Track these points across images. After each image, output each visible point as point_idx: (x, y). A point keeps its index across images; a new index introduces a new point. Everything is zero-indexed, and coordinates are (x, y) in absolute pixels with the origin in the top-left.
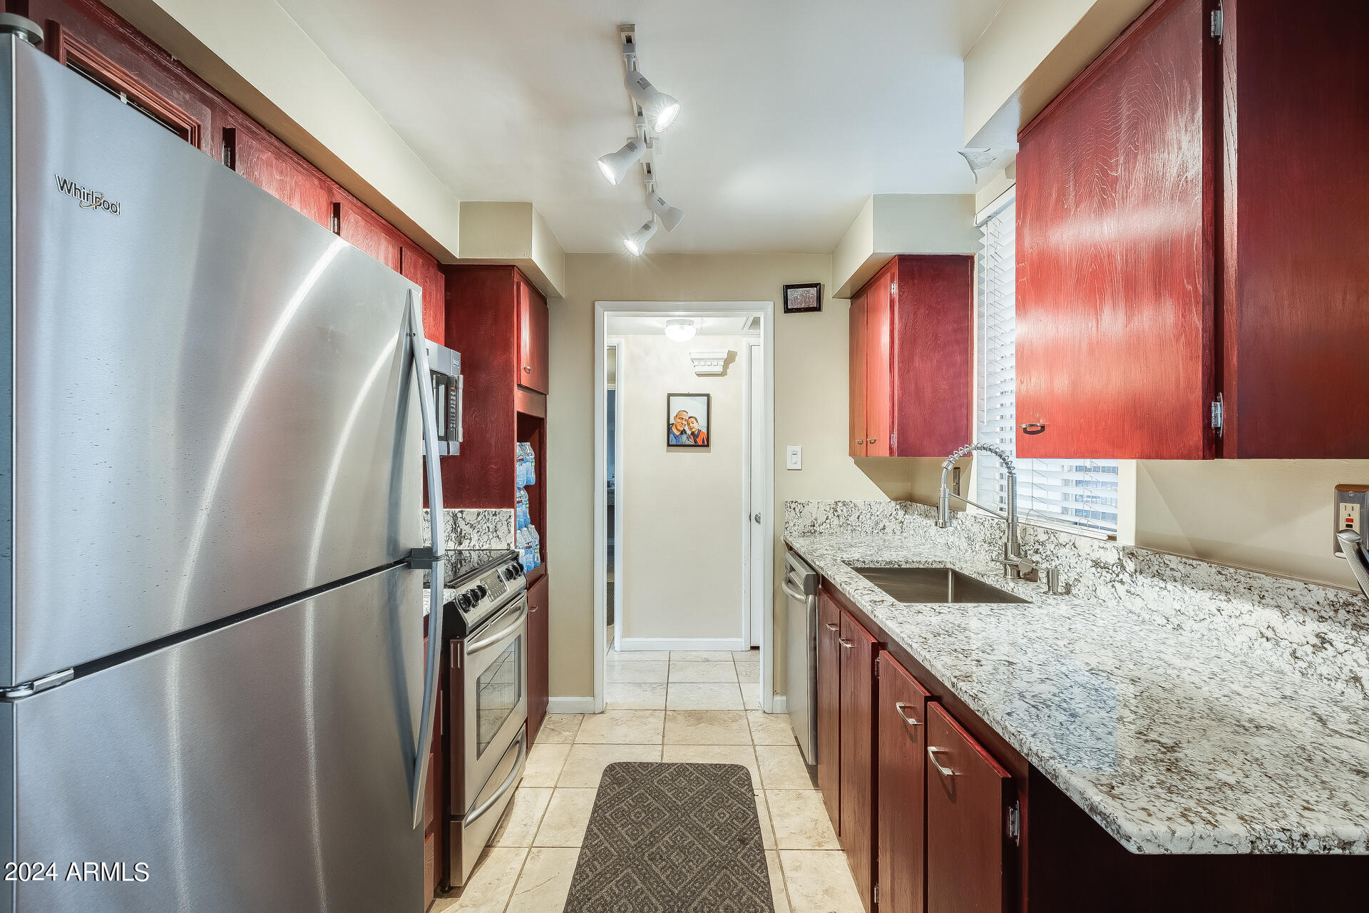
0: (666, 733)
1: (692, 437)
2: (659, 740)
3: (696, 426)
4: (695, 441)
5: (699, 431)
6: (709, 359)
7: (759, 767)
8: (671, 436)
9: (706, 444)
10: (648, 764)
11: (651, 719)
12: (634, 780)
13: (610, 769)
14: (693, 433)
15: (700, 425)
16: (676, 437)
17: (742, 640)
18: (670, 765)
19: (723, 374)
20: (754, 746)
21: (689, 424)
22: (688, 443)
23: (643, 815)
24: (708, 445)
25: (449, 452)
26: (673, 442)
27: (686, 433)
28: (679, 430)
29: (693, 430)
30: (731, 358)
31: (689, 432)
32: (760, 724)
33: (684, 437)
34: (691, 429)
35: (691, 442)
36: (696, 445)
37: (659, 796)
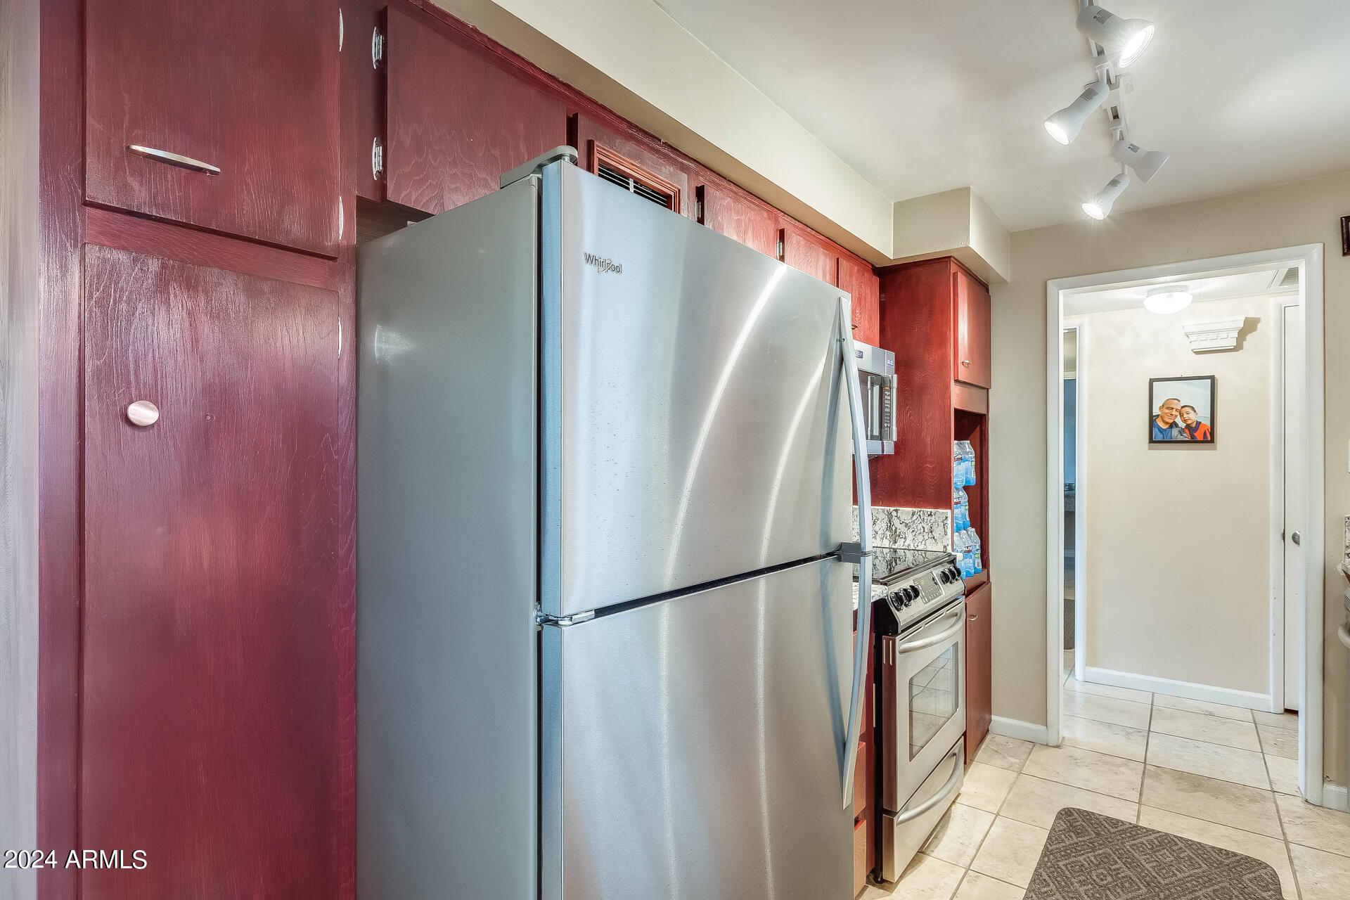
0: (1144, 791)
1: (1187, 430)
2: (1135, 797)
3: (1192, 417)
4: (1192, 436)
5: (1199, 424)
6: (1213, 331)
7: (1294, 873)
8: (1155, 431)
9: (1209, 438)
10: (1118, 821)
11: (1123, 769)
12: (1098, 834)
13: (1066, 813)
14: (1188, 426)
15: (1203, 416)
16: (1161, 430)
17: (1270, 698)
18: (1148, 831)
19: (1236, 349)
20: (1287, 843)
21: (1181, 415)
22: (1180, 438)
23: (1109, 879)
24: (1212, 441)
25: (883, 451)
26: (1160, 437)
27: (1177, 426)
28: (1166, 423)
29: (1189, 422)
30: (1250, 326)
31: (1182, 425)
32: (1297, 815)
33: (1175, 432)
34: (1185, 421)
35: (1186, 437)
36: (1193, 441)
37: (1132, 863)
